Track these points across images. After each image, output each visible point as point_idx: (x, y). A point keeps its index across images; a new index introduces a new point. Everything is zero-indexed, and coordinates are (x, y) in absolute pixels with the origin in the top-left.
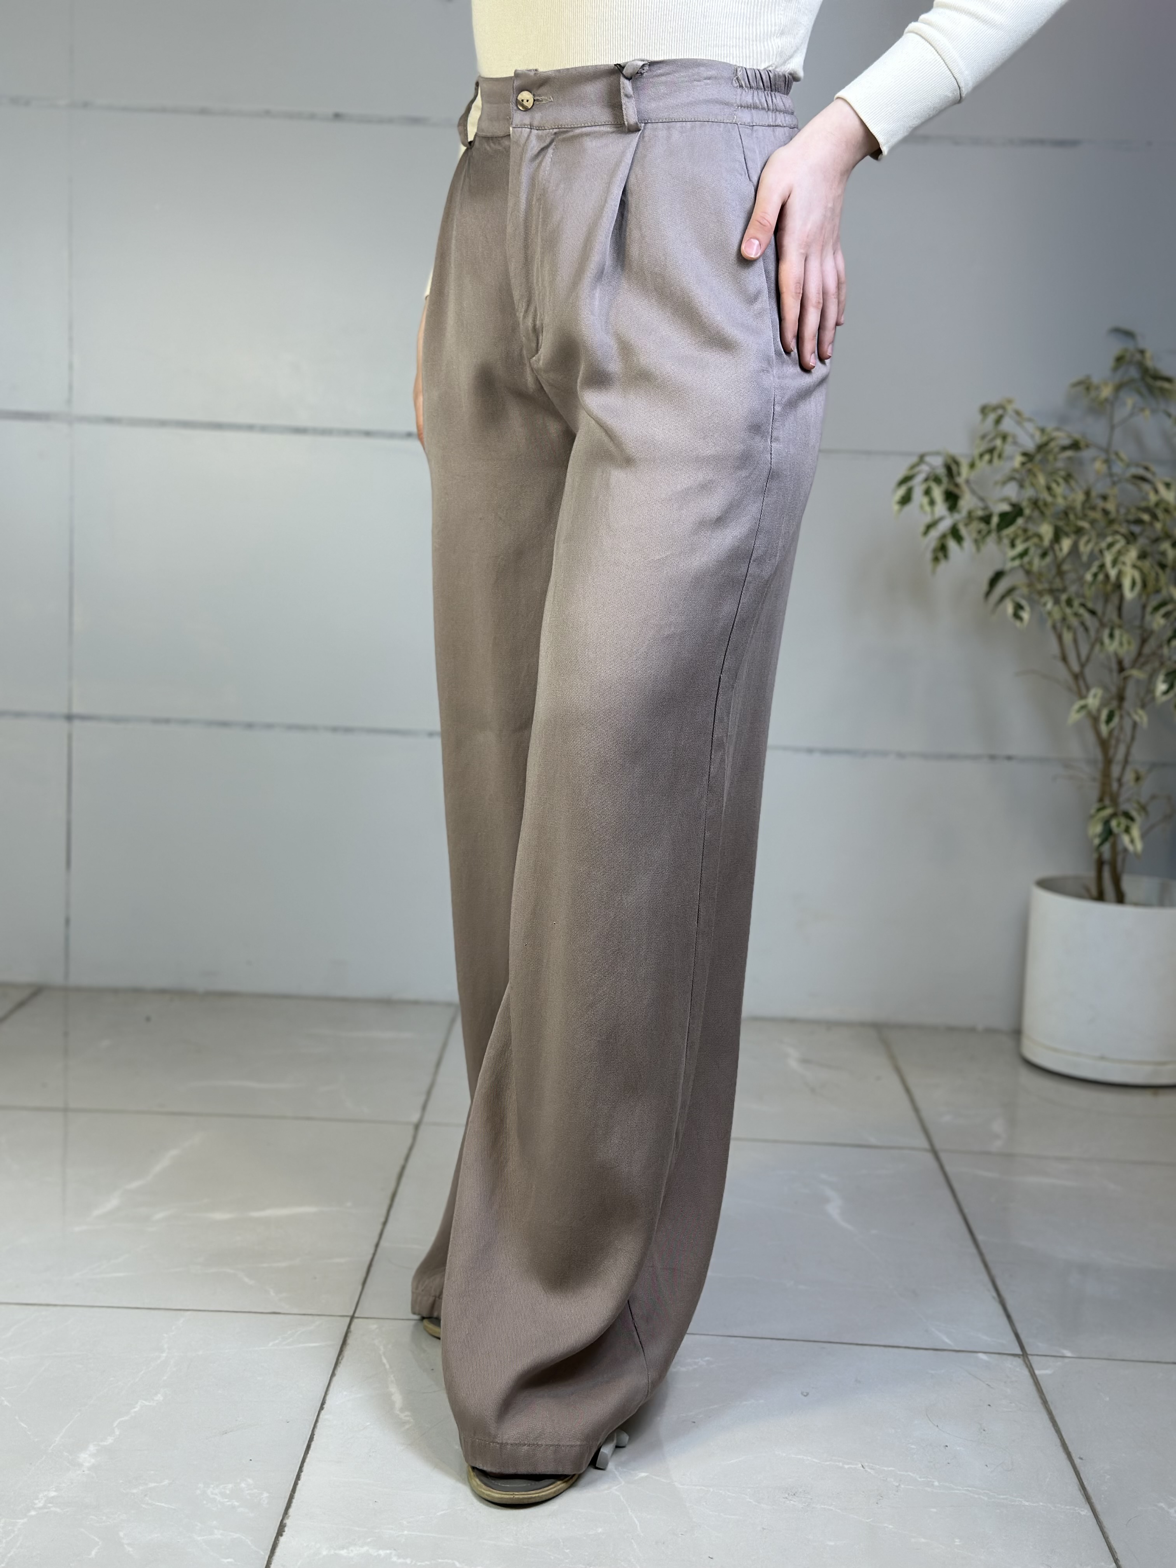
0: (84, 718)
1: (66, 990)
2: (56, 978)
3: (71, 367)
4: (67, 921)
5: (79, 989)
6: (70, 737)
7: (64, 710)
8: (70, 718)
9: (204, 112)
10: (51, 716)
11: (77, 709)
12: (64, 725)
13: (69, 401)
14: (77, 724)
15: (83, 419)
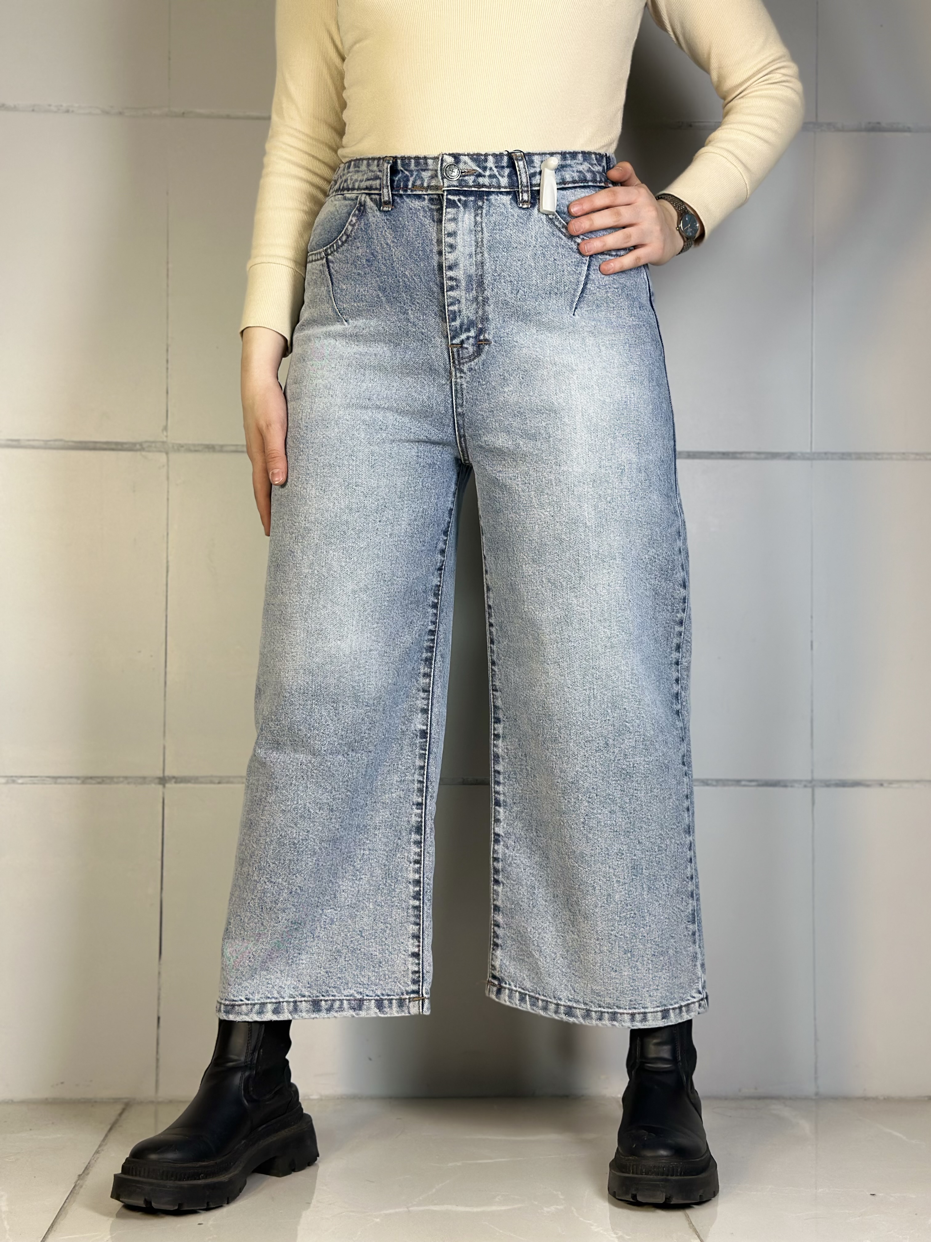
0: (178, 780)
1: (156, 1103)
4: (159, 1018)
5: (171, 1103)
6: (164, 802)
7: (158, 772)
8: (163, 781)
10: (143, 780)
11: (171, 770)
12: (157, 790)
13: (165, 428)
14: (171, 787)
15: (180, 448)
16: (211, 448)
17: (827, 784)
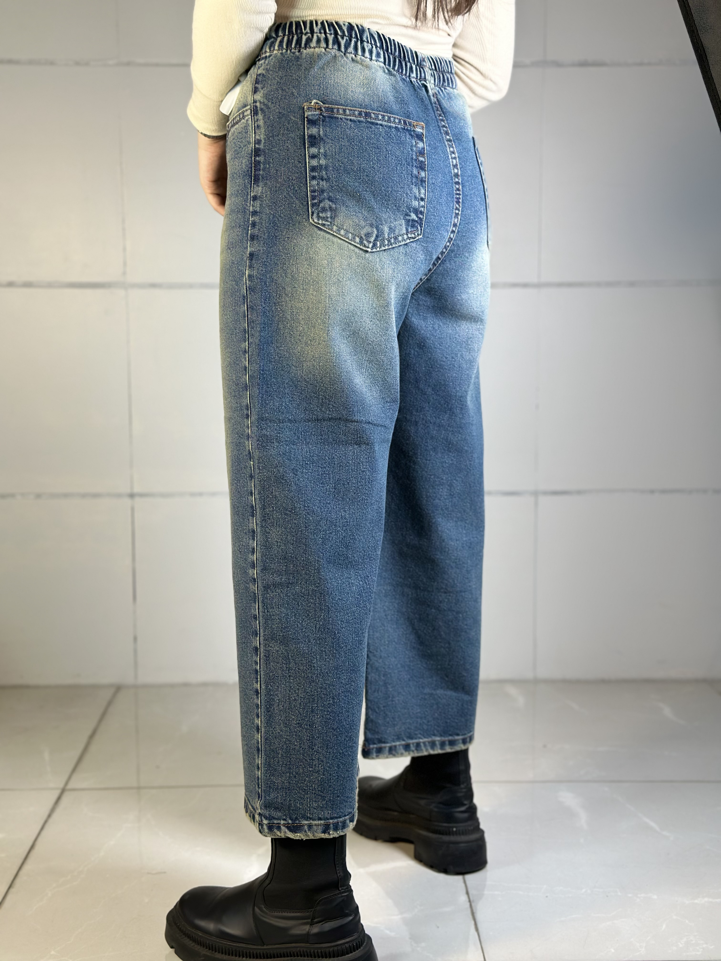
0: (142, 495)
1: (136, 687)
2: (130, 680)
3: (124, 249)
4: (135, 639)
5: (146, 686)
6: (133, 509)
7: (128, 491)
8: (132, 496)
10: (119, 496)
11: (137, 489)
12: (128, 502)
13: (124, 273)
14: (137, 500)
15: (134, 286)
16: (154, 286)
17: (546, 493)
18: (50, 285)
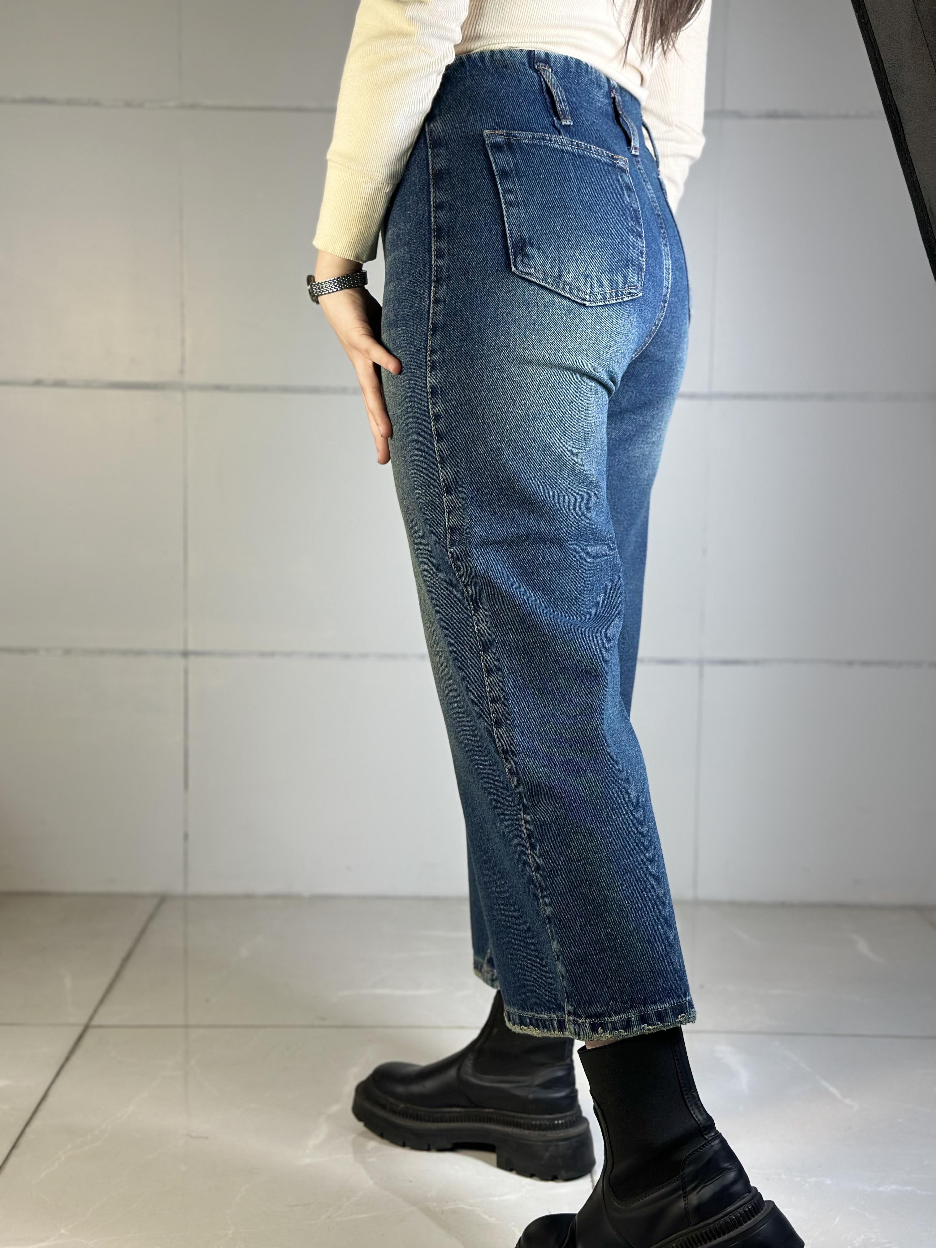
0: (198, 654)
1: (185, 898)
2: (178, 888)
3: (183, 341)
4: (186, 836)
5: (197, 897)
6: (186, 672)
7: (181, 648)
8: (185, 654)
9: (299, 109)
10: (169, 654)
11: (192, 646)
12: (180, 662)
13: (182, 372)
14: (192, 659)
15: (194, 387)
16: (219, 388)
17: (714, 662)
18: (88, 385)
